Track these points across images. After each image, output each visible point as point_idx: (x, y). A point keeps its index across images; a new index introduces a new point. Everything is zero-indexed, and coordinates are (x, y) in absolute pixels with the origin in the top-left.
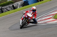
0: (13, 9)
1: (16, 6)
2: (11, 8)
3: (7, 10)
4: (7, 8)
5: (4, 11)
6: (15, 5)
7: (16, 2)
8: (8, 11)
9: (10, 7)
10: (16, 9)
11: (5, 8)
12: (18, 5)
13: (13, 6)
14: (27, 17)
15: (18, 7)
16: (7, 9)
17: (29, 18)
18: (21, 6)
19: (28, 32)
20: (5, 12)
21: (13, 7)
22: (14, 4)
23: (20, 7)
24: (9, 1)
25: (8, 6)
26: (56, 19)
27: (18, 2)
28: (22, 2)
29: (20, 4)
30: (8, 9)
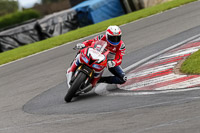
0: (36, 37)
1: (47, 27)
2: (31, 35)
3: (17, 44)
4: (16, 34)
5: (8, 46)
6: (44, 23)
7: (47, 13)
8: (21, 44)
9: (25, 32)
10: (48, 40)
11: (10, 37)
12: (54, 24)
13: (38, 27)
14: (86, 61)
15: (56, 33)
16: (16, 40)
17: (95, 66)
18: (66, 26)
19: (90, 121)
20: (10, 48)
21: (36, 33)
22: (40, 21)
23: (61, 33)
24: (23, 9)
25: (19, 29)
26: (189, 73)
27: (55, 14)
28: (69, 14)
29: (60, 20)
30: (21, 37)
